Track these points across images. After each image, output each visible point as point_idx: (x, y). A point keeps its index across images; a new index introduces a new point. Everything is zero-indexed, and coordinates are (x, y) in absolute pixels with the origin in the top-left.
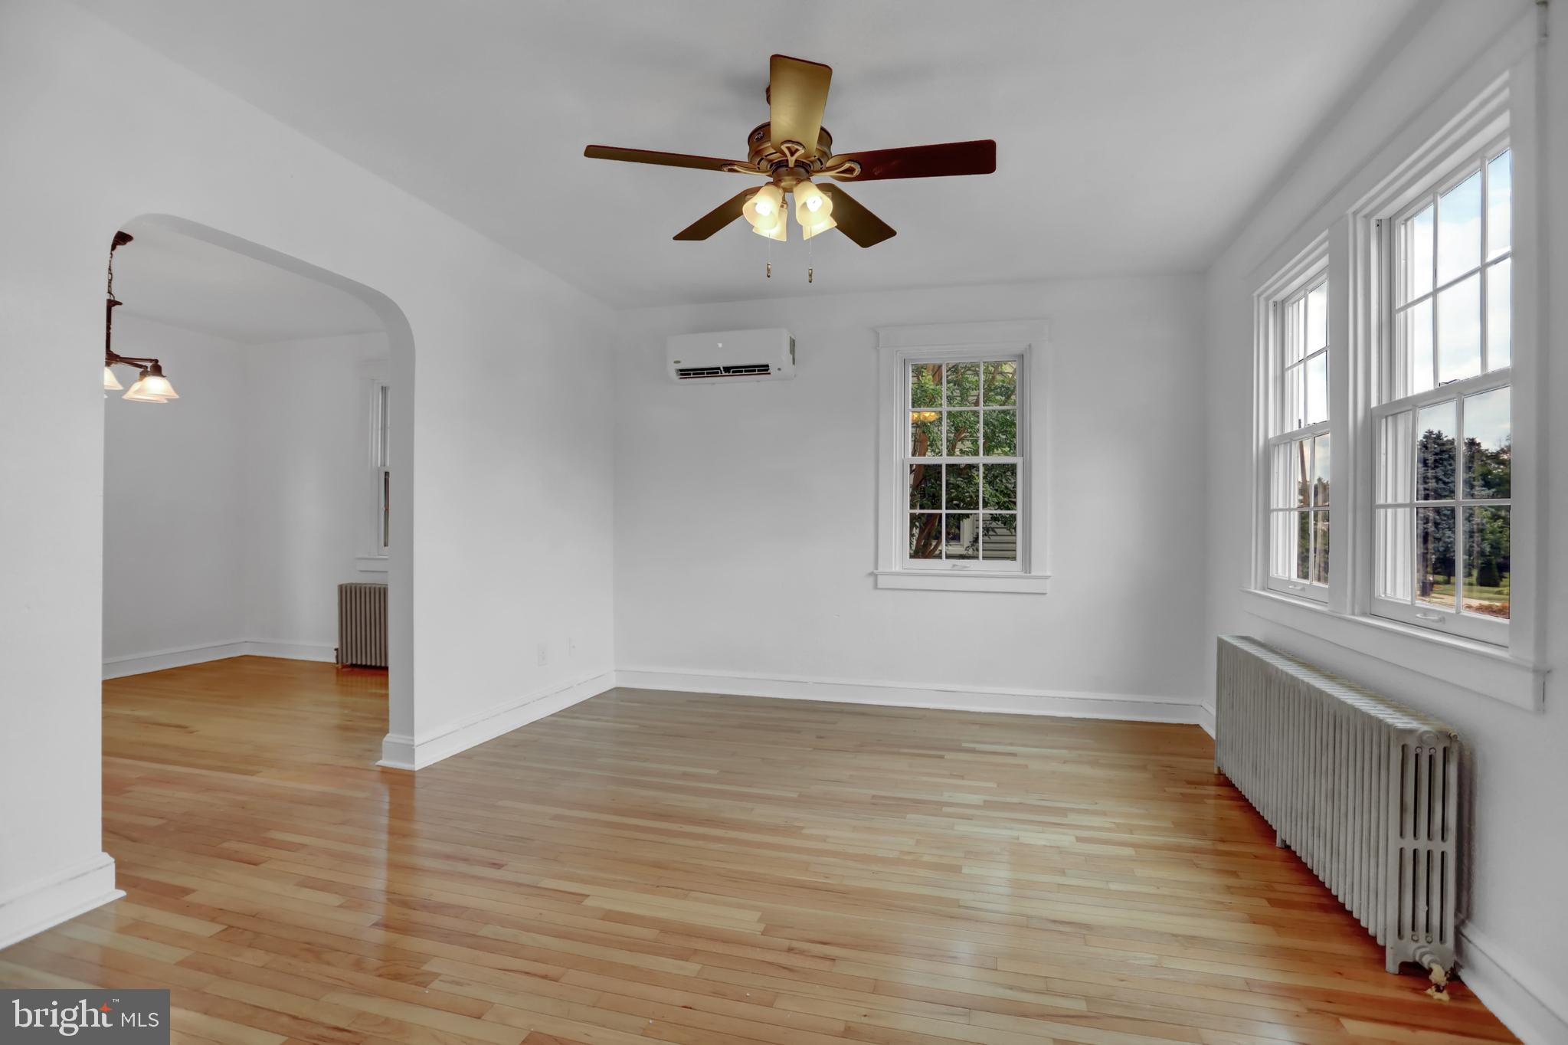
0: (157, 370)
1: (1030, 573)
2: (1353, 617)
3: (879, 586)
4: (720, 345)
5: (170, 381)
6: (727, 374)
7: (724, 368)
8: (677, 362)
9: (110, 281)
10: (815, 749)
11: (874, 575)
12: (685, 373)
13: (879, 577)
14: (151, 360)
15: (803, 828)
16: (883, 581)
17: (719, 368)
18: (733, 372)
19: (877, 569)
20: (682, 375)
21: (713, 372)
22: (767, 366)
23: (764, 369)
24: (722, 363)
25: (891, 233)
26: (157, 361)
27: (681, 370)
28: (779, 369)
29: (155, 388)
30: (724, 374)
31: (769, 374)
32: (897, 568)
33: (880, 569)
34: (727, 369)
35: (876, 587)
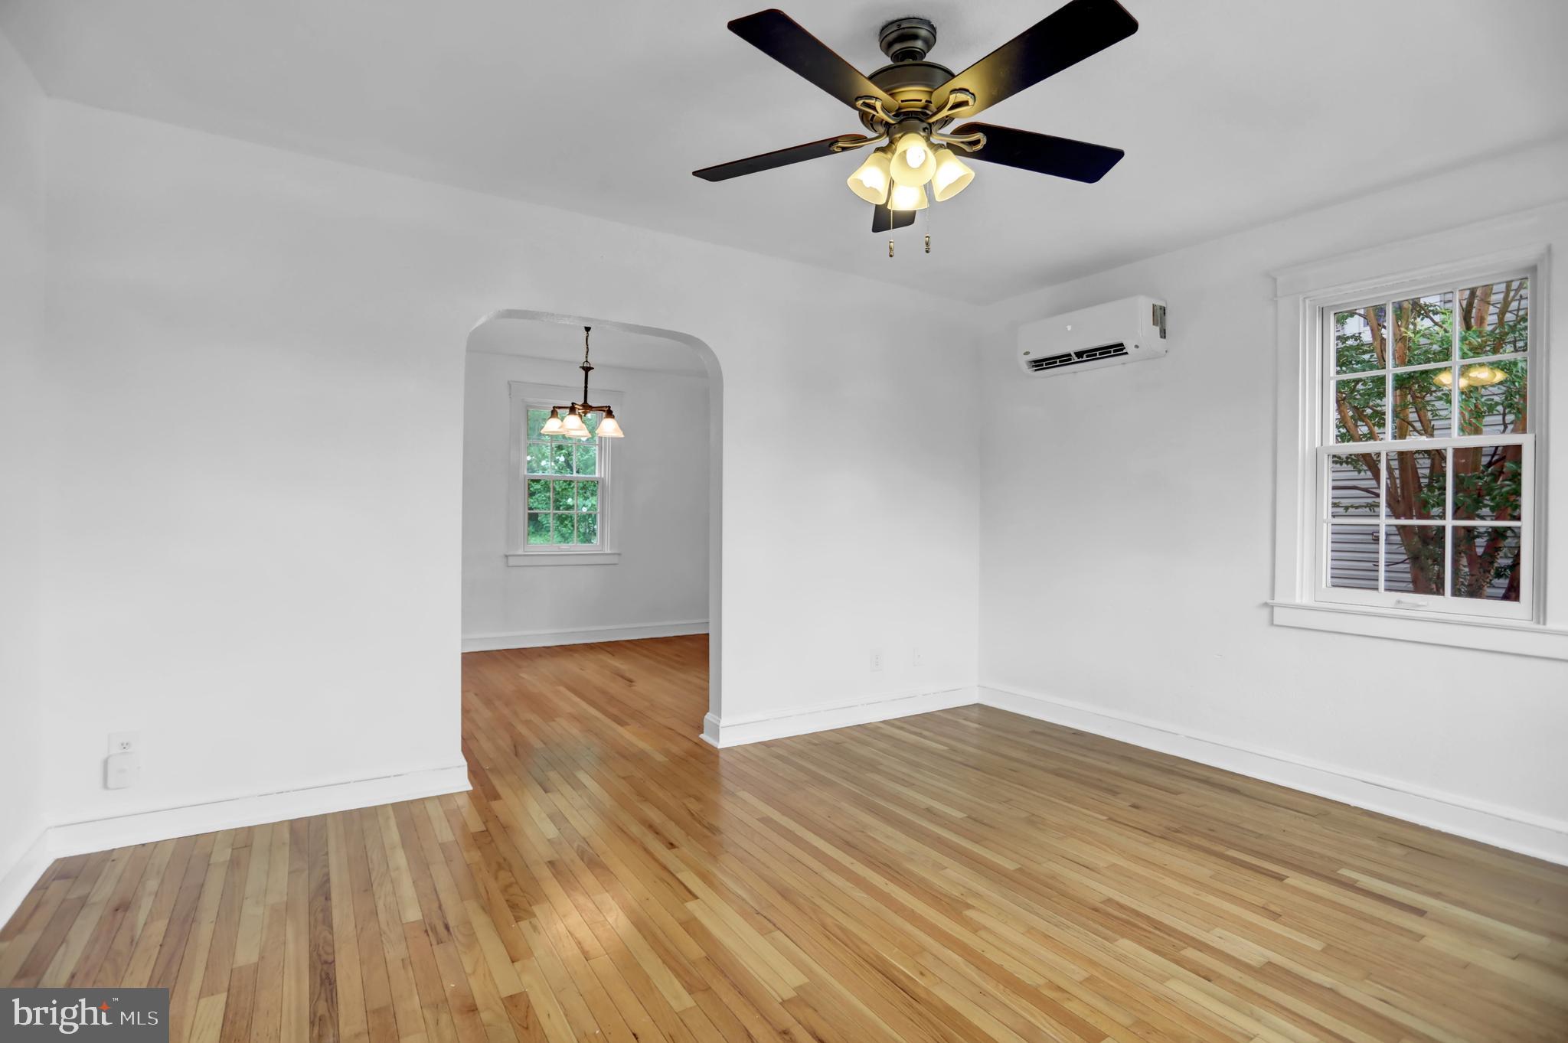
0: (610, 413)
3: (1275, 623)
4: (1069, 328)
5: (618, 422)
6: (1081, 359)
7: (1075, 353)
8: (1027, 353)
9: (587, 354)
10: (1110, 819)
11: (1270, 607)
12: (1039, 364)
13: (1275, 608)
14: (606, 407)
15: (969, 907)
16: (1281, 616)
17: (1070, 355)
18: (1087, 356)
19: (1273, 597)
20: (1036, 366)
21: (1065, 359)
22: (1122, 345)
23: (1118, 349)
24: (1071, 348)
25: (1115, 156)
26: (609, 407)
27: (1035, 362)
28: (1137, 347)
29: (609, 428)
30: (1077, 360)
31: (1126, 353)
32: (1304, 597)
33: (1278, 599)
34: (1079, 354)
35: (1272, 623)
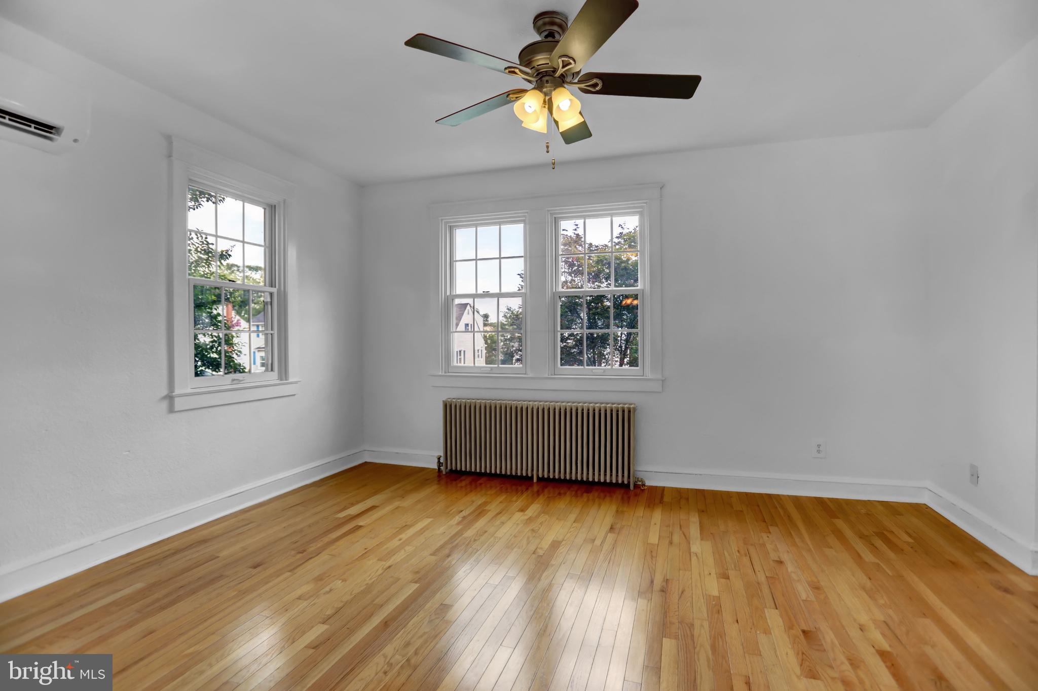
1: (286, 380)
2: (552, 376)
16: (179, 404)
19: (172, 392)
33: (177, 391)
